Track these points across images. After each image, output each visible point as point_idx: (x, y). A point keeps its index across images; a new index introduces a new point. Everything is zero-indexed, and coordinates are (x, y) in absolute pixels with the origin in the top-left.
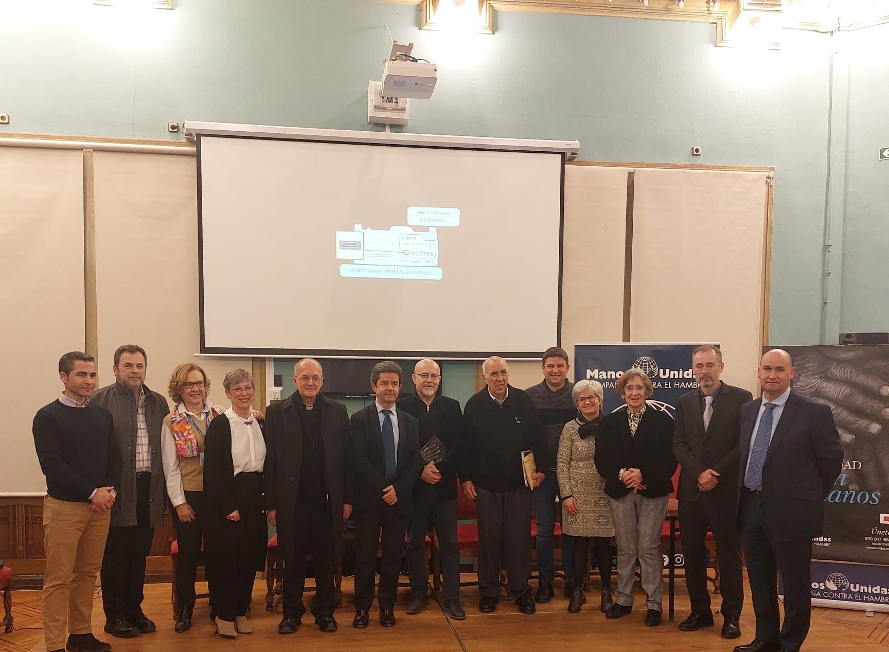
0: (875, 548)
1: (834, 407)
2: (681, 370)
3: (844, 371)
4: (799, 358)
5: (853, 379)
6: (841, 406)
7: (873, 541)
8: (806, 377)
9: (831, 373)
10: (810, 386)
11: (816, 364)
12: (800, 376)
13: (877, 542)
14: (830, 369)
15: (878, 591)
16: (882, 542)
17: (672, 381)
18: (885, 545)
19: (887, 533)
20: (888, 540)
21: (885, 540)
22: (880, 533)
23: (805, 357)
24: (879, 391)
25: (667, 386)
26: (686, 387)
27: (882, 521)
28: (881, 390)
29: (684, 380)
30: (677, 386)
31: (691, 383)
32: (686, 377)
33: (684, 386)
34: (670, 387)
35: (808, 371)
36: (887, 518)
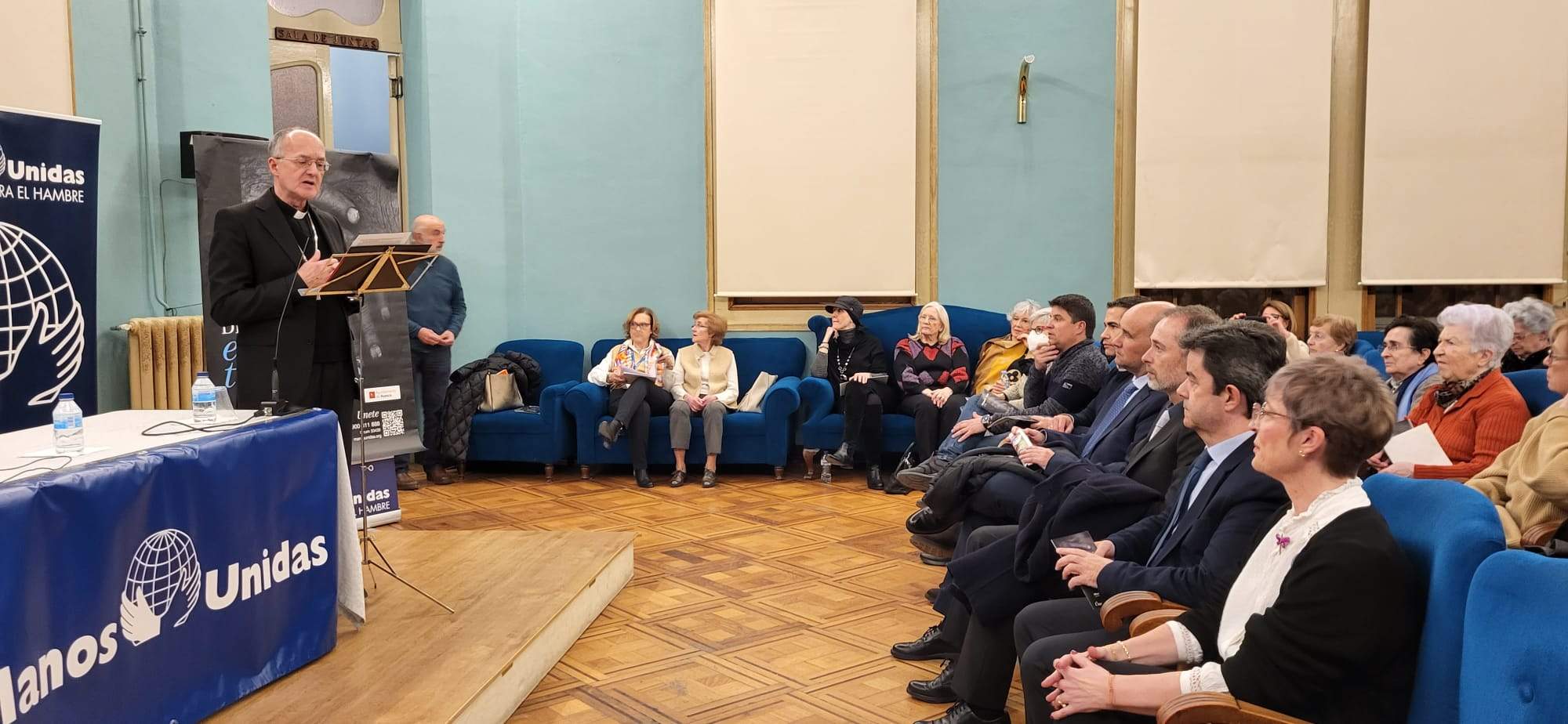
0: (365, 438)
2: (44, 165)
4: (247, 159)
8: (258, 190)
12: (250, 187)
13: (366, 429)
15: (373, 496)
16: (371, 428)
17: (31, 185)
18: (375, 431)
19: (374, 414)
20: (377, 424)
21: (374, 424)
22: (367, 415)
23: (255, 159)
24: (346, 215)
25: (22, 195)
26: (53, 199)
27: (368, 400)
28: (349, 214)
29: (49, 185)
30: (38, 196)
31: (62, 191)
32: (53, 179)
33: (50, 196)
34: (26, 198)
35: (260, 181)
36: (373, 393)
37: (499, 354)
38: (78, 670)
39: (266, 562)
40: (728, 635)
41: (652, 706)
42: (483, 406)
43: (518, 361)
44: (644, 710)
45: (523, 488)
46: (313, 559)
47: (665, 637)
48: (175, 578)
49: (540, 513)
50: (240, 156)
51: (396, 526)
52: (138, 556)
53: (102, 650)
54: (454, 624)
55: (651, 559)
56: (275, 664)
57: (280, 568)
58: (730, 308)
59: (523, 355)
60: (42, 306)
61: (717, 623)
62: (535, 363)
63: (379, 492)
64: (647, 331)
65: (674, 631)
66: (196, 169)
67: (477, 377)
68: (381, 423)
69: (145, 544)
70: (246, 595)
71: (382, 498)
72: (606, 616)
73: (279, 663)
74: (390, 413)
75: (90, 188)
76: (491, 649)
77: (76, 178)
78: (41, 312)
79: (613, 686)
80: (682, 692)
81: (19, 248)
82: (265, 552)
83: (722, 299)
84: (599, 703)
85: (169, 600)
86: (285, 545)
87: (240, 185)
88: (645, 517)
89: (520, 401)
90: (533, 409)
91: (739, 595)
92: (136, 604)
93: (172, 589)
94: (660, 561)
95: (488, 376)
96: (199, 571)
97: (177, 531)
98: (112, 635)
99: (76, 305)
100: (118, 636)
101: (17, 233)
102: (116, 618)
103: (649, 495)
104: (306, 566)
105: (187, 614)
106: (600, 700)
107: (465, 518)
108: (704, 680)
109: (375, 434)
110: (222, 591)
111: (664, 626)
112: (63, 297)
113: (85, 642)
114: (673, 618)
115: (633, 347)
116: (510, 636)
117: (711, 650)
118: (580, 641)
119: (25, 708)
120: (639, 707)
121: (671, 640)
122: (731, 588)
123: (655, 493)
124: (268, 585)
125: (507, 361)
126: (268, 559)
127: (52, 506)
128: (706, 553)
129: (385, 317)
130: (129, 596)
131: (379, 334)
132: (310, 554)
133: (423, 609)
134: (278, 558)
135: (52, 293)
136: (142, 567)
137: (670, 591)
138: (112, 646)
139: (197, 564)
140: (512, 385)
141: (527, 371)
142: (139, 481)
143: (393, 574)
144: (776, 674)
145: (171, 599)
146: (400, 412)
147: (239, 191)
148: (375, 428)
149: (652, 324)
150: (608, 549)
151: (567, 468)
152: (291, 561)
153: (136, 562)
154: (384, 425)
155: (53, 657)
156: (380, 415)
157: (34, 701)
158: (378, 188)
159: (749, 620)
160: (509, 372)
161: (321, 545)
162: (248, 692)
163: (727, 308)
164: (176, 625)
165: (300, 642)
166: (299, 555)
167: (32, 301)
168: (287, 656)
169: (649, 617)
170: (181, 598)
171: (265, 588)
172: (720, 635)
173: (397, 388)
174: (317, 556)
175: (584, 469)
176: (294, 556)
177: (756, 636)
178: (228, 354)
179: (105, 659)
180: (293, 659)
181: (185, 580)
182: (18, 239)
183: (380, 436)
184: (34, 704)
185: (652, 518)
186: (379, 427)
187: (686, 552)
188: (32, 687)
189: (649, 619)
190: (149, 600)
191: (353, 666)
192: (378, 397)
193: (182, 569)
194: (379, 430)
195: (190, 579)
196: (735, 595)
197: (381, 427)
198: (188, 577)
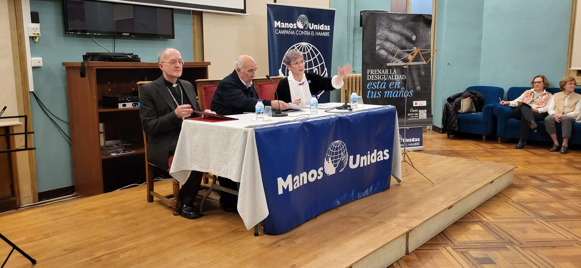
0: (412, 119)
1: (394, 46)
2: (319, 24)
3: (398, 27)
4: (379, 19)
5: (402, 31)
6: (398, 46)
7: (411, 116)
8: (382, 30)
9: (393, 28)
10: (384, 35)
11: (386, 23)
12: (379, 29)
13: (413, 116)
14: (392, 25)
15: (414, 140)
16: (415, 115)
17: (315, 31)
18: (416, 117)
19: (416, 111)
20: (417, 114)
21: (416, 114)
22: (413, 111)
23: (382, 19)
24: (411, 38)
25: (313, 34)
26: (321, 35)
27: (414, 105)
28: (412, 37)
29: (320, 31)
30: (317, 34)
31: (323, 33)
32: (321, 29)
33: (320, 34)
34: (314, 35)
35: (383, 27)
36: (416, 103)
37: (467, 91)
38: (312, 180)
39: (369, 156)
40: (552, 214)
41: (510, 234)
42: (460, 111)
43: (475, 94)
44: (506, 235)
45: (473, 143)
46: (384, 157)
47: (521, 209)
48: (340, 156)
49: (477, 154)
50: (377, 18)
51: (421, 151)
52: (330, 148)
53: (318, 175)
54: (433, 188)
55: (522, 178)
56: (370, 190)
57: (373, 158)
58: (577, 75)
59: (477, 92)
60: (316, 69)
61: (548, 208)
62: (482, 95)
63: (416, 139)
64: (541, 85)
65: (527, 208)
66: (363, 23)
67: (457, 100)
68: (419, 114)
69: (332, 144)
70: (362, 165)
71: (417, 141)
72: (497, 197)
73: (371, 190)
74: (422, 110)
75: (331, 31)
76: (445, 199)
77: (328, 28)
78: (316, 71)
79: (495, 223)
80: (525, 232)
81: (311, 51)
82: (369, 152)
83: (574, 70)
84: (488, 229)
85: (338, 163)
86: (375, 151)
87: (376, 28)
88: (522, 161)
89: (474, 110)
90: (479, 113)
91: (562, 199)
92: (329, 162)
93: (339, 159)
94: (527, 179)
95: (462, 99)
96: (348, 155)
97: (341, 141)
98: (321, 171)
99: (326, 69)
100: (323, 171)
101: (311, 46)
102: (323, 166)
103: (528, 153)
104: (382, 159)
105: (344, 168)
106: (488, 227)
107: (447, 152)
108: (536, 230)
109: (416, 118)
110: (354, 163)
111: (522, 205)
112: (322, 66)
113: (313, 172)
114: (528, 203)
115: (535, 92)
116: (454, 196)
117: (543, 219)
118: (484, 204)
119: (295, 188)
120: (504, 234)
121: (525, 211)
122: (558, 195)
123: (530, 152)
124: (369, 163)
125: (470, 94)
126: (370, 155)
127: (306, 129)
128: (549, 179)
129: (423, 76)
130: (327, 160)
131: (420, 82)
132: (383, 155)
133: (423, 181)
134: (373, 155)
135: (319, 65)
136: (331, 151)
137: (528, 192)
138: (321, 174)
139: (347, 153)
140: (472, 104)
141: (479, 98)
142: (331, 124)
143: (413, 167)
144: (573, 234)
145: (339, 163)
146: (426, 111)
147: (375, 30)
148: (416, 115)
149: (544, 81)
150: (501, 171)
151: (492, 138)
152: (377, 157)
153: (329, 150)
154: (419, 115)
155: (304, 174)
156: (418, 111)
157: (298, 186)
158: (424, 27)
159: (564, 210)
160: (471, 98)
161: (387, 152)
162: (361, 197)
163: (576, 75)
164: (340, 171)
165: (378, 184)
166: (380, 155)
167: (314, 67)
168: (373, 188)
169: (516, 200)
170: (342, 163)
171: (368, 164)
172: (549, 213)
173: (425, 101)
174: (386, 156)
175: (499, 139)
176: (378, 155)
177: (566, 217)
178: (369, 86)
179: (319, 178)
180: (376, 189)
181: (343, 157)
182: (311, 48)
183: (418, 119)
184: (298, 187)
185: (526, 162)
186: (417, 115)
187: (540, 178)
188: (298, 182)
189: (516, 201)
190: (332, 162)
191: (395, 195)
192: (418, 104)
193: (342, 154)
194: (418, 116)
195: (344, 157)
196: (558, 198)
197: (418, 115)
198: (344, 156)
